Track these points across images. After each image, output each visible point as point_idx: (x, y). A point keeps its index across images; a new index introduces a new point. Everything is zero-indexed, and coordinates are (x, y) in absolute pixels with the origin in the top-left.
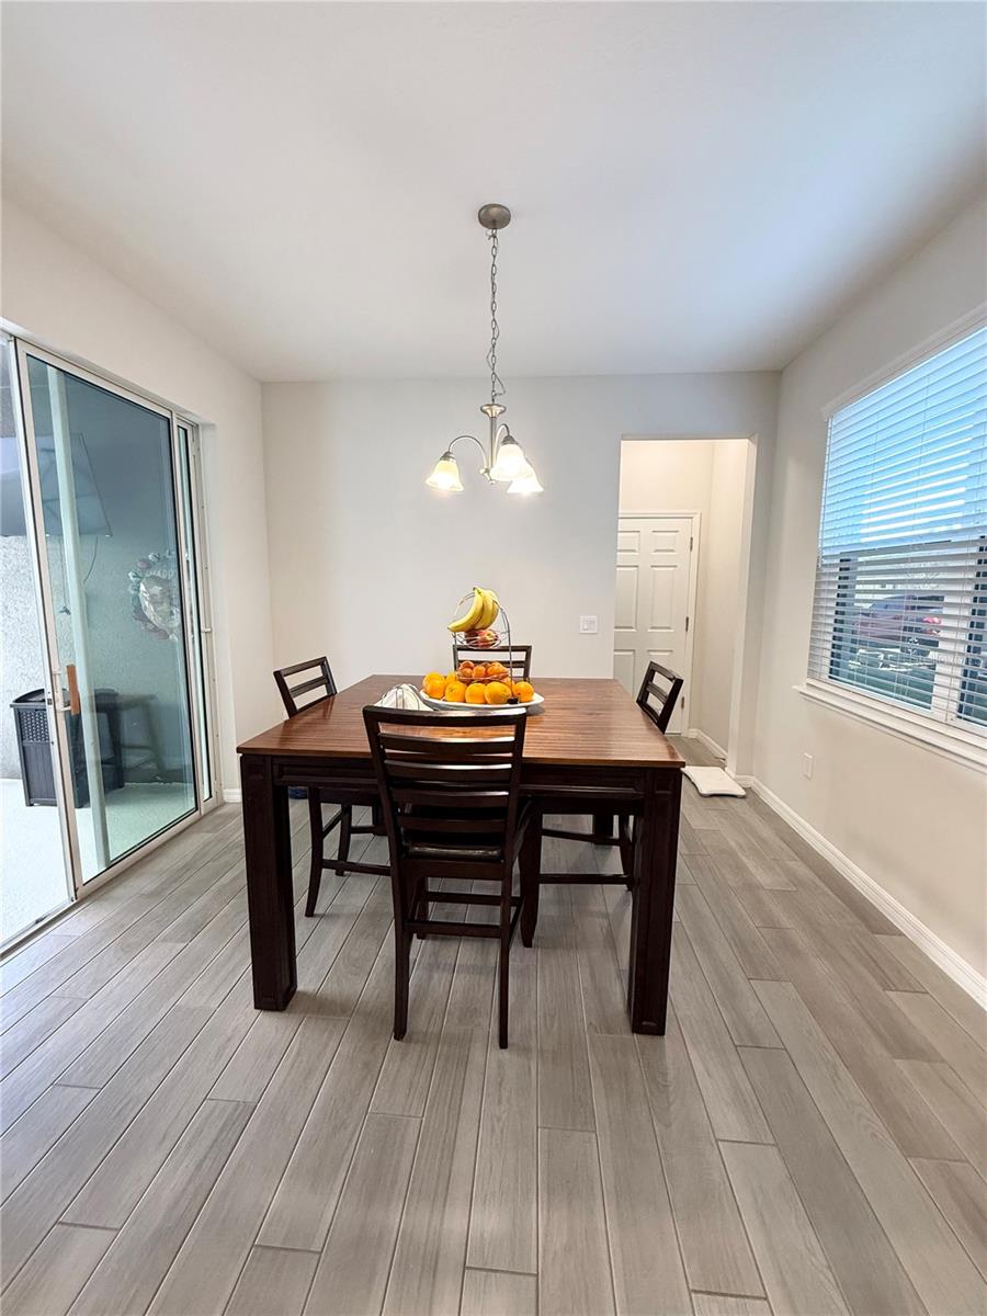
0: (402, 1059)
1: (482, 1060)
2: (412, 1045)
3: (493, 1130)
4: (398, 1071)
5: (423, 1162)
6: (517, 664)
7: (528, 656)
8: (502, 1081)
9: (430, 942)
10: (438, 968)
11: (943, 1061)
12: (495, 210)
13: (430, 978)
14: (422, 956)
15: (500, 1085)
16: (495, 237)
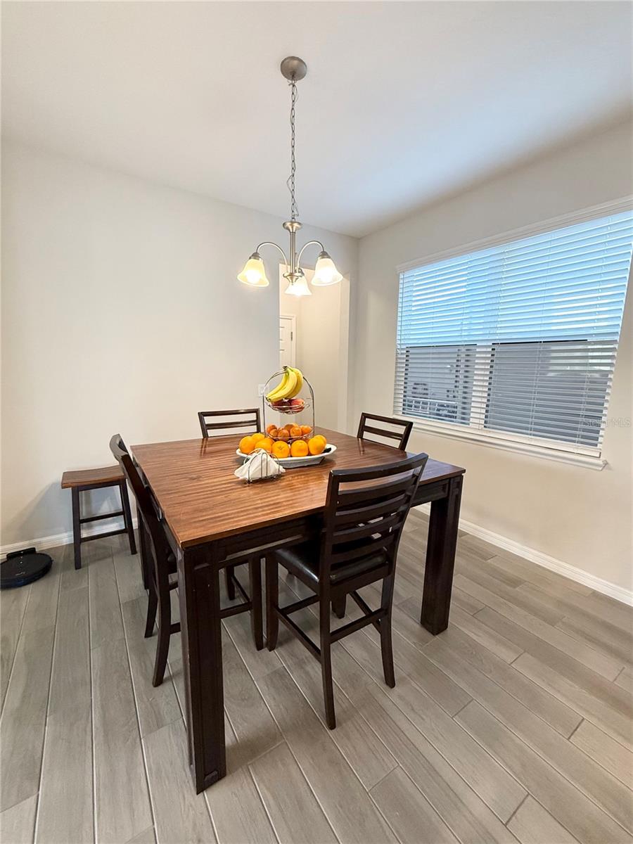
0: (349, 739)
1: (390, 703)
2: (344, 725)
3: (437, 738)
4: (354, 747)
5: (427, 790)
6: (250, 423)
7: (258, 416)
8: (412, 707)
9: (279, 648)
10: (304, 662)
11: (526, 581)
12: (296, 62)
13: (307, 673)
14: (285, 661)
15: (413, 709)
16: (294, 86)
